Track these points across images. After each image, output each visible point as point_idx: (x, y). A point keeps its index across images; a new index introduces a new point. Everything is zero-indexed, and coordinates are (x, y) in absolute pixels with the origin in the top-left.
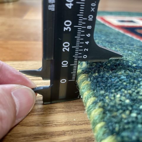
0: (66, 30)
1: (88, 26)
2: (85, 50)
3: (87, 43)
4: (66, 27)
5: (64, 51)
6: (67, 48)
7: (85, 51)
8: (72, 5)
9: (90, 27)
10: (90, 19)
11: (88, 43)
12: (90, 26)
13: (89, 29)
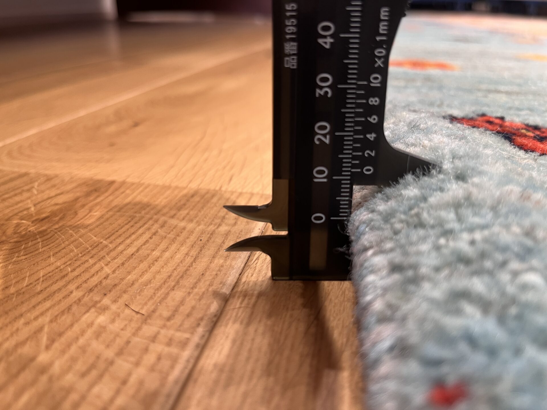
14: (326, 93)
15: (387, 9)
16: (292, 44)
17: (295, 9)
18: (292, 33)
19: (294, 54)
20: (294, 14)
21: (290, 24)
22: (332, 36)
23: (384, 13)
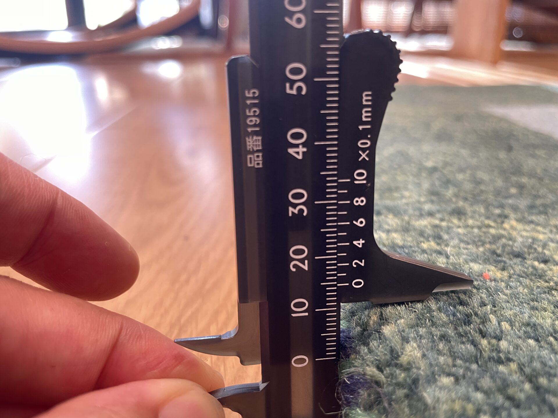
0: (293, 213)
1: (356, 199)
2: (356, 263)
3: (359, 243)
4: (295, 206)
5: (294, 270)
6: (302, 261)
7: (355, 266)
8: (305, 150)
9: (362, 201)
10: (360, 180)
11: (363, 244)
12: (363, 198)
13: (359, 205)
14: (302, 211)
15: (370, 93)
16: (255, 138)
17: (256, 95)
18: (255, 125)
19: (258, 151)
20: (256, 101)
21: (252, 114)
22: (304, 145)
23: (366, 98)
